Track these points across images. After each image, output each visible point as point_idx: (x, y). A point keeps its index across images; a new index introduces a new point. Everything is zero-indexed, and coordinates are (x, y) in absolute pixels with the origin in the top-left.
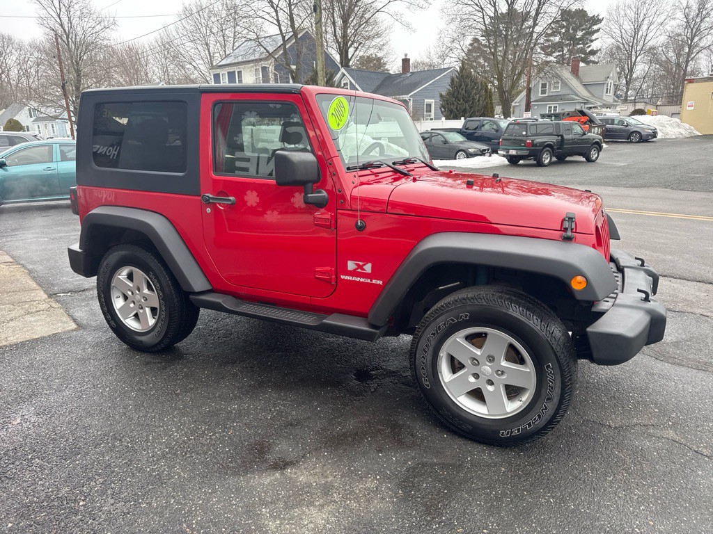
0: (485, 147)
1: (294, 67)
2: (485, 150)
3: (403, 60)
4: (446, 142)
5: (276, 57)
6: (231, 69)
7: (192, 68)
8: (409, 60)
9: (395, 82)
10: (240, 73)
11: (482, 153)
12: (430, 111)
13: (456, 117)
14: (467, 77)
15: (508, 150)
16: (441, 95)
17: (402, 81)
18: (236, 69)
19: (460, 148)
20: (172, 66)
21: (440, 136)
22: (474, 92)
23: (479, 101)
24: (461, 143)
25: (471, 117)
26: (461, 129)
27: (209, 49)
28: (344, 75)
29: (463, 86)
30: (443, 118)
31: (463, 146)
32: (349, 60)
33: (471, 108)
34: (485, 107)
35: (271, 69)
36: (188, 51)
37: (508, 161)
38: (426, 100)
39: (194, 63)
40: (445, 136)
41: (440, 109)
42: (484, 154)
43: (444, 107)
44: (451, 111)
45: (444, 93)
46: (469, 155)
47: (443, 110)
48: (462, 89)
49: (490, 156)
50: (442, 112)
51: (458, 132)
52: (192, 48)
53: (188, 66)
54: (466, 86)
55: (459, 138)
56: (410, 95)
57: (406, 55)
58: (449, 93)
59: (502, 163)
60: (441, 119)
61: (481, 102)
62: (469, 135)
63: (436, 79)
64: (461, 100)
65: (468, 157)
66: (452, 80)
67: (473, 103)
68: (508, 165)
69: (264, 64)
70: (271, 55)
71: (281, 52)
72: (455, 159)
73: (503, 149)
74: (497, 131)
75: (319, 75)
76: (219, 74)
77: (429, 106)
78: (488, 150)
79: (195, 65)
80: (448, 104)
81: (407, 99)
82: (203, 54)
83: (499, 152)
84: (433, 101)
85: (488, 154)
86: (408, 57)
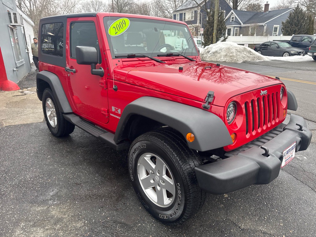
0: (301, 51)
1: (209, 10)
2: (301, 52)
3: (265, 5)
4: (278, 47)
5: (201, 6)
6: (181, 12)
7: (168, 12)
8: (269, 4)
9: (259, 16)
10: (185, 14)
11: (299, 54)
12: (276, 31)
13: (289, 35)
14: (299, 13)
15: (313, 53)
16: (283, 23)
17: (263, 16)
18: (183, 12)
19: (286, 51)
20: (159, 12)
21: (276, 44)
22: (302, 21)
23: (304, 26)
24: (288, 48)
25: (298, 34)
26: (290, 41)
27: (175, 3)
28: (233, 13)
29: (296, 18)
30: (282, 35)
31: (288, 50)
32: (238, 6)
33: (299, 29)
34: (308, 29)
35: (199, 11)
36: (166, 5)
37: (313, 58)
38: (274, 26)
39: (168, 10)
40: (279, 44)
41: (282, 30)
42: (300, 55)
43: (284, 29)
44: (287, 31)
45: (284, 22)
46: (291, 55)
47: (283, 30)
48: (295, 20)
49: (304, 56)
50: (282, 32)
51: (288, 43)
52: (168, 3)
53: (166, 11)
54: (298, 18)
55: (287, 45)
56: (265, 23)
57: (267, 2)
58: (288, 22)
59: (309, 60)
60: (280, 35)
61: (306, 27)
62: (293, 44)
63: (282, 14)
64: (294, 25)
65: (290, 56)
66: (290, 15)
67: (300, 27)
68: (313, 61)
69: (196, 9)
70: (199, 5)
71: (204, 3)
72: (283, 56)
73: (311, 52)
74: (311, 42)
75: (215, 13)
76: (176, 15)
77: (276, 28)
78: (303, 52)
79: (169, 11)
80: (286, 27)
81: (263, 25)
82: (173, 6)
83: (308, 54)
84: (279, 26)
85: (303, 55)
86: (268, 3)
